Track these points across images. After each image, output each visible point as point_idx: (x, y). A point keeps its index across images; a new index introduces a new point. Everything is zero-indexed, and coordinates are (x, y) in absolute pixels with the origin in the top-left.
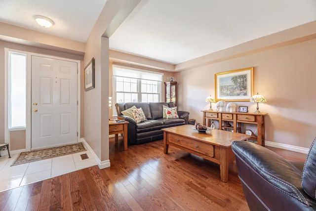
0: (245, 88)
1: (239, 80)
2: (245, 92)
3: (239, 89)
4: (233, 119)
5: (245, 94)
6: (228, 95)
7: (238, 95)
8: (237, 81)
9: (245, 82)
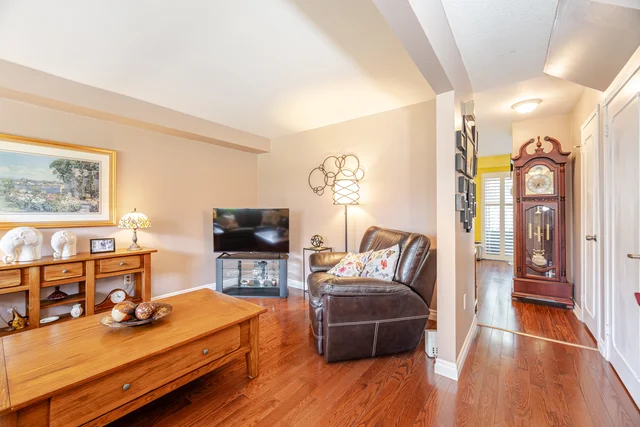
0: (94, 194)
1: (77, 172)
2: (94, 203)
3: (77, 194)
4: (84, 274)
5: (95, 209)
6: (35, 209)
7: (74, 210)
8: (73, 175)
9: (95, 180)
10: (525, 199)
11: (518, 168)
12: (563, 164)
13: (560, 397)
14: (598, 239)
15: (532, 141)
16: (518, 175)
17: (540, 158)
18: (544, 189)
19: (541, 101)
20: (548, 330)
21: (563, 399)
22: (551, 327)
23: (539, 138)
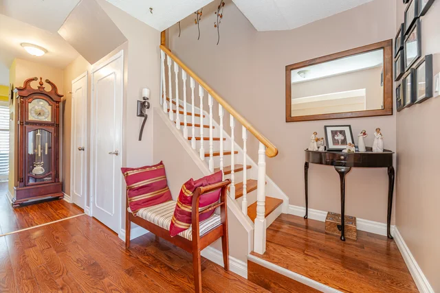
10: (28, 123)
11: (22, 97)
12: (58, 102)
13: (78, 248)
14: (86, 149)
15: (35, 79)
16: (22, 102)
17: (40, 93)
18: (43, 117)
19: (46, 51)
20: (53, 216)
21: (80, 248)
22: (54, 214)
23: (41, 79)
